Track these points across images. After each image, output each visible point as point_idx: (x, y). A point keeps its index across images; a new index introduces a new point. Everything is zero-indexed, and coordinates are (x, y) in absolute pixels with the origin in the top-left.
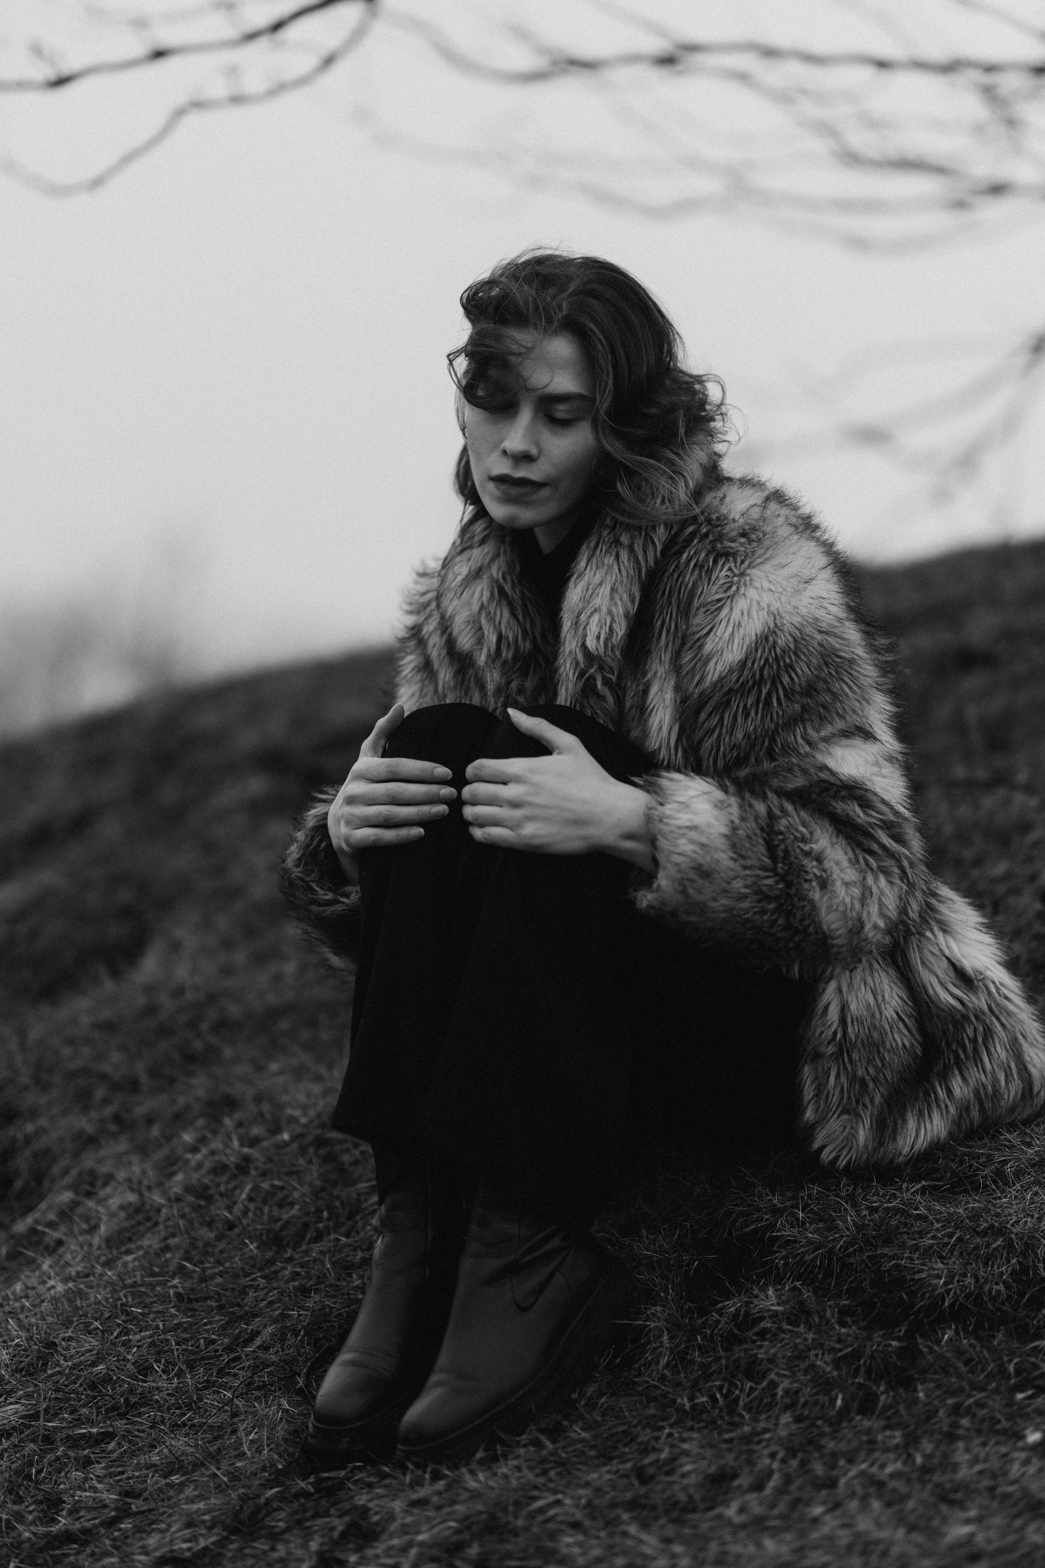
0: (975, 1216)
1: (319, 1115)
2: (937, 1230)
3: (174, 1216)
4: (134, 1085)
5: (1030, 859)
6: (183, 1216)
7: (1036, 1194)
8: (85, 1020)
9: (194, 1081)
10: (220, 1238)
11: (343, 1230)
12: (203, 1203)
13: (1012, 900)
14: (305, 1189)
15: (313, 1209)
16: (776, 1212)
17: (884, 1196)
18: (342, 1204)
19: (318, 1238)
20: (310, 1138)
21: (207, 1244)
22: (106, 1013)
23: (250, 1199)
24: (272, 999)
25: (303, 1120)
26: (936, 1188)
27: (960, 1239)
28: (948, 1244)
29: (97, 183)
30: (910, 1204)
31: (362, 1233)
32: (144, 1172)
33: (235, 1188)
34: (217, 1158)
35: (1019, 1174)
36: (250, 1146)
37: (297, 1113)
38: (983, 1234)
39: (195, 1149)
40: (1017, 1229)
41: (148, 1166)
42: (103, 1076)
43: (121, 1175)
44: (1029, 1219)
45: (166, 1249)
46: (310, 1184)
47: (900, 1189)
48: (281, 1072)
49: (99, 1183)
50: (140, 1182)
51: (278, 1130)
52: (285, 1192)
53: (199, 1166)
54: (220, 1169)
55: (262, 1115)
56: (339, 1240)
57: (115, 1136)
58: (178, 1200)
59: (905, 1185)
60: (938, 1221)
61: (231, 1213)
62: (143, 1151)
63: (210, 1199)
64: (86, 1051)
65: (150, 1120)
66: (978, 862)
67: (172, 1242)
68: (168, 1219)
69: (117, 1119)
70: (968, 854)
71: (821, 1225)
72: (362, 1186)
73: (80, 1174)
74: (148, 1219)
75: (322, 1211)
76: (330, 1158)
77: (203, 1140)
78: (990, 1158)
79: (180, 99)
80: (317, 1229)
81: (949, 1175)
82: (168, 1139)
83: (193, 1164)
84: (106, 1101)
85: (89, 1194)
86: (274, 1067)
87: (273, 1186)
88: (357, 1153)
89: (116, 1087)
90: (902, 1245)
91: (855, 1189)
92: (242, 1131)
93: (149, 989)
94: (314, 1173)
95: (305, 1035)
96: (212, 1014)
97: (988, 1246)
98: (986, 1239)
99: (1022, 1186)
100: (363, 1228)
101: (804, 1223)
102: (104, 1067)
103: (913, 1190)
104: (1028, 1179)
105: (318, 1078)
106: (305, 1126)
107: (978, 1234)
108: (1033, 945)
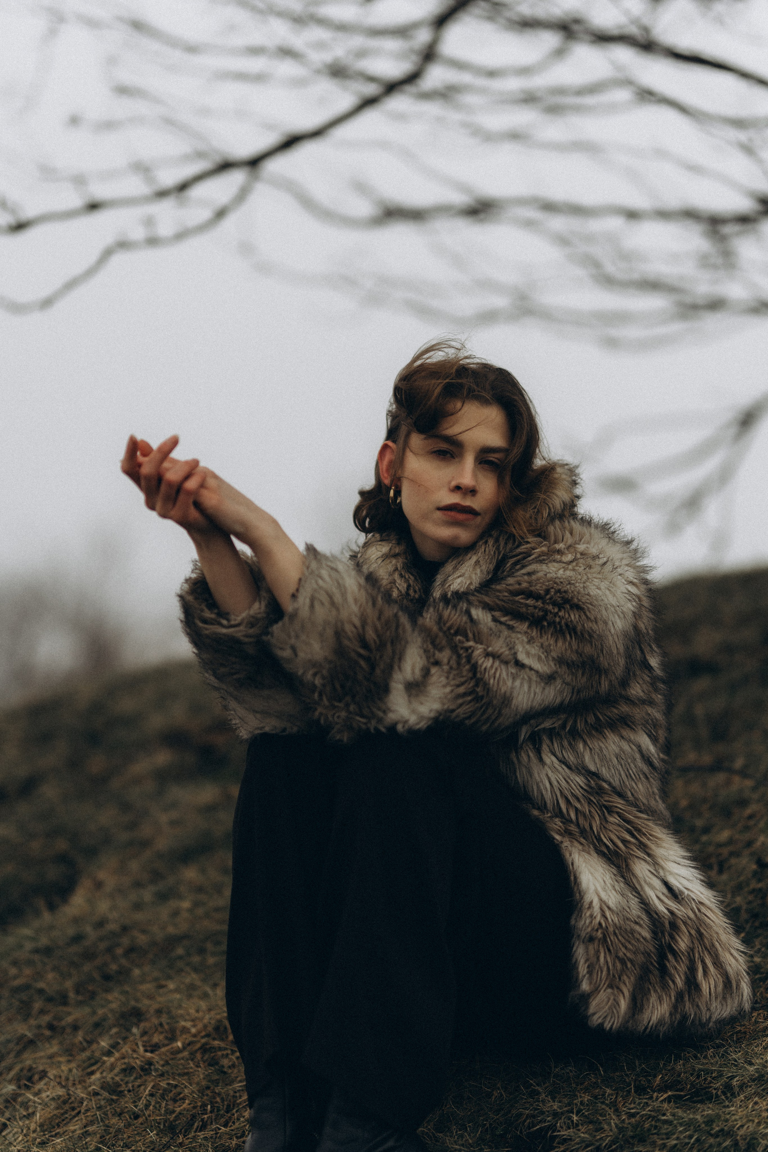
0: (710, 1121)
1: (205, 1027)
2: (681, 1132)
3: (93, 1108)
4: (63, 999)
5: (747, 828)
6: (99, 1108)
7: (756, 1103)
8: (29, 946)
9: (110, 997)
10: (128, 1126)
11: (223, 1120)
12: (114, 1097)
13: (733, 861)
14: (194, 1088)
15: (199, 1104)
16: (556, 1115)
17: (639, 1104)
18: (223, 1100)
19: (203, 1127)
20: (198, 1046)
21: (119, 1131)
22: (44, 941)
23: (152, 1095)
24: (171, 930)
25: (193, 1030)
26: (680, 1097)
27: (698, 1140)
28: (689, 1143)
29: (47, 303)
30: (658, 1111)
31: (237, 1124)
32: (70, 1070)
33: (139, 1086)
34: (126, 1061)
35: (742, 1087)
36: (152, 1052)
37: (188, 1024)
38: (716, 1136)
39: (109, 1053)
40: (742, 1132)
41: (73, 1065)
42: (41, 991)
43: (52, 1073)
44: (750, 1124)
45: (86, 1134)
46: (198, 1084)
47: (651, 1098)
48: (177, 990)
49: (36, 1077)
50: (67, 1079)
51: (173, 1039)
52: (178, 1090)
53: (112, 1067)
54: (128, 1070)
55: (161, 1025)
56: (220, 1129)
57: (49, 1039)
58: (96, 1094)
59: (655, 1094)
60: (681, 1125)
61: (136, 1106)
62: (69, 1052)
63: (121, 1094)
64: (28, 971)
65: (75, 1028)
66: (706, 830)
67: (90, 1129)
68: (87, 1111)
69: (51, 1027)
70: (699, 823)
71: (591, 1127)
72: (237, 1086)
73: (22, 1070)
74: (73, 1109)
75: (206, 1106)
76: (213, 1063)
77: (115, 1046)
78: (721, 1075)
79: (109, 240)
80: (203, 1120)
81: (689, 1086)
82: (90, 1043)
83: (108, 1064)
84: (42, 1012)
85: (28, 1087)
86: (171, 986)
87: (168, 1084)
88: (233, 1058)
89: (50, 1000)
90: (654, 1143)
91: (616, 1097)
92: (145, 1038)
93: (76, 920)
94: (201, 1074)
95: (196, 959)
96: (125, 941)
97: (720, 1144)
98: (718, 1140)
99: (745, 1097)
100: (238, 1119)
101: (577, 1125)
102: (41, 985)
103: (662, 1098)
104: (749, 1091)
105: (205, 996)
106: (195, 1036)
107: (712, 1135)
108: (751, 898)
